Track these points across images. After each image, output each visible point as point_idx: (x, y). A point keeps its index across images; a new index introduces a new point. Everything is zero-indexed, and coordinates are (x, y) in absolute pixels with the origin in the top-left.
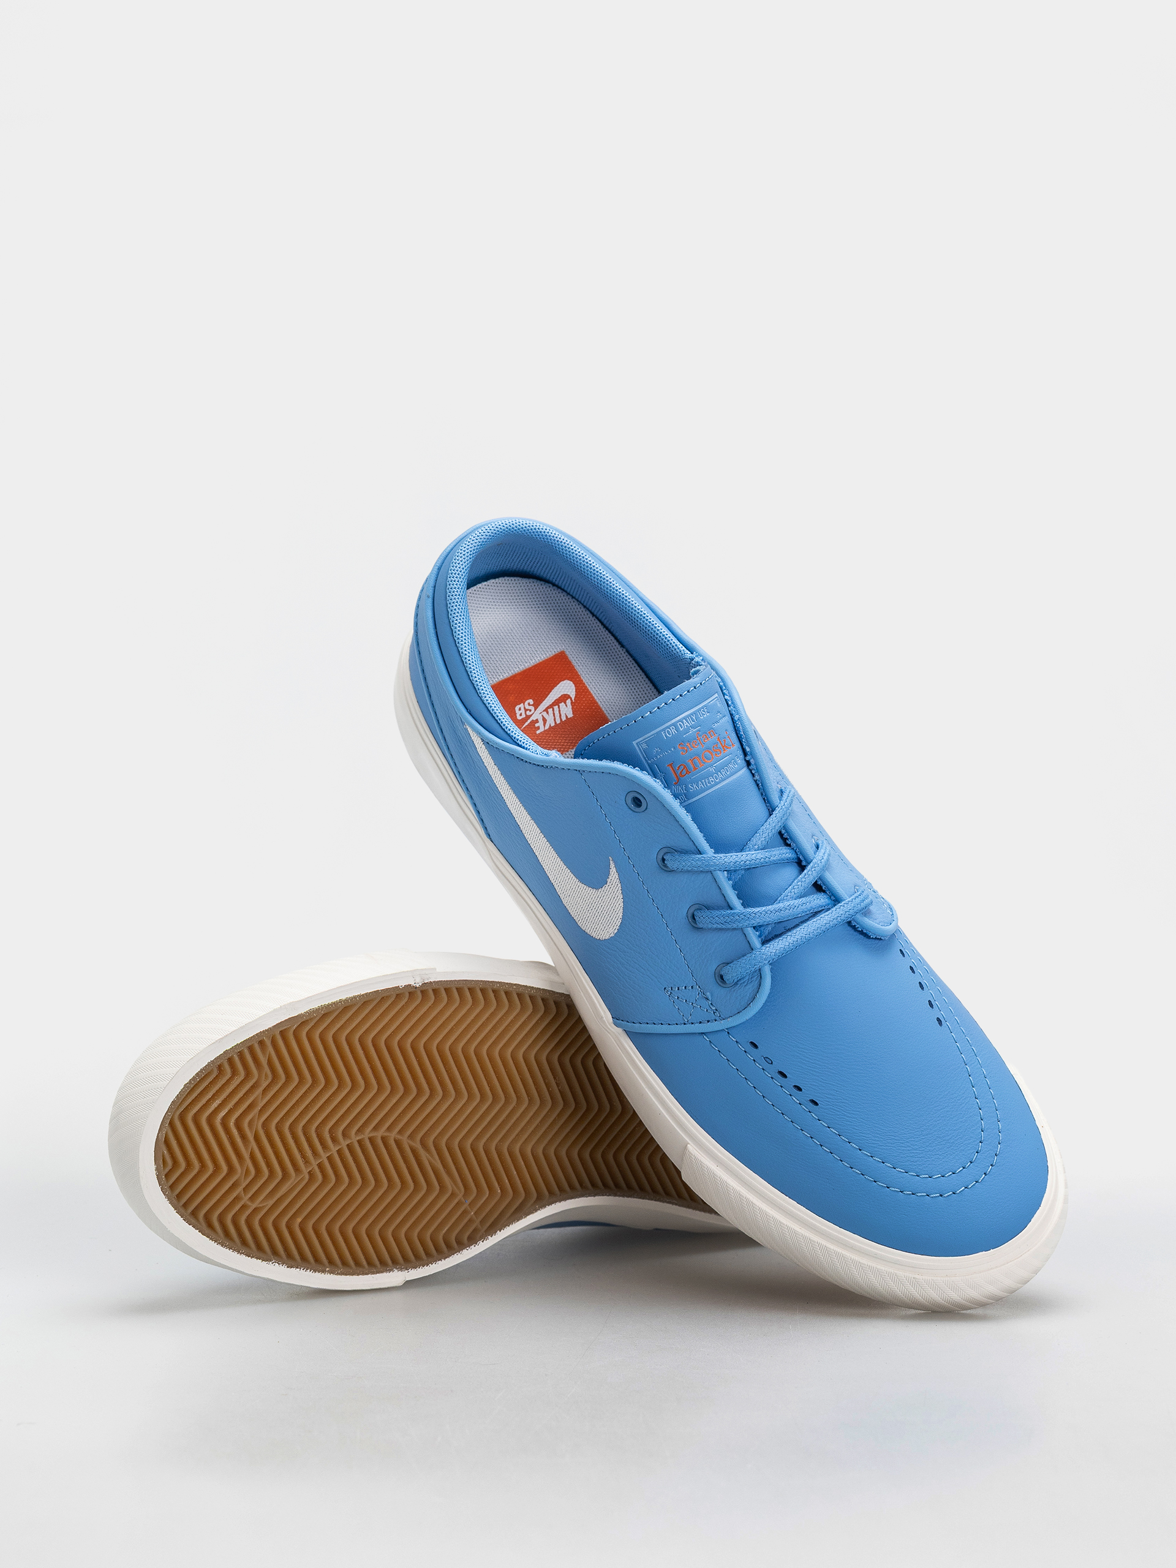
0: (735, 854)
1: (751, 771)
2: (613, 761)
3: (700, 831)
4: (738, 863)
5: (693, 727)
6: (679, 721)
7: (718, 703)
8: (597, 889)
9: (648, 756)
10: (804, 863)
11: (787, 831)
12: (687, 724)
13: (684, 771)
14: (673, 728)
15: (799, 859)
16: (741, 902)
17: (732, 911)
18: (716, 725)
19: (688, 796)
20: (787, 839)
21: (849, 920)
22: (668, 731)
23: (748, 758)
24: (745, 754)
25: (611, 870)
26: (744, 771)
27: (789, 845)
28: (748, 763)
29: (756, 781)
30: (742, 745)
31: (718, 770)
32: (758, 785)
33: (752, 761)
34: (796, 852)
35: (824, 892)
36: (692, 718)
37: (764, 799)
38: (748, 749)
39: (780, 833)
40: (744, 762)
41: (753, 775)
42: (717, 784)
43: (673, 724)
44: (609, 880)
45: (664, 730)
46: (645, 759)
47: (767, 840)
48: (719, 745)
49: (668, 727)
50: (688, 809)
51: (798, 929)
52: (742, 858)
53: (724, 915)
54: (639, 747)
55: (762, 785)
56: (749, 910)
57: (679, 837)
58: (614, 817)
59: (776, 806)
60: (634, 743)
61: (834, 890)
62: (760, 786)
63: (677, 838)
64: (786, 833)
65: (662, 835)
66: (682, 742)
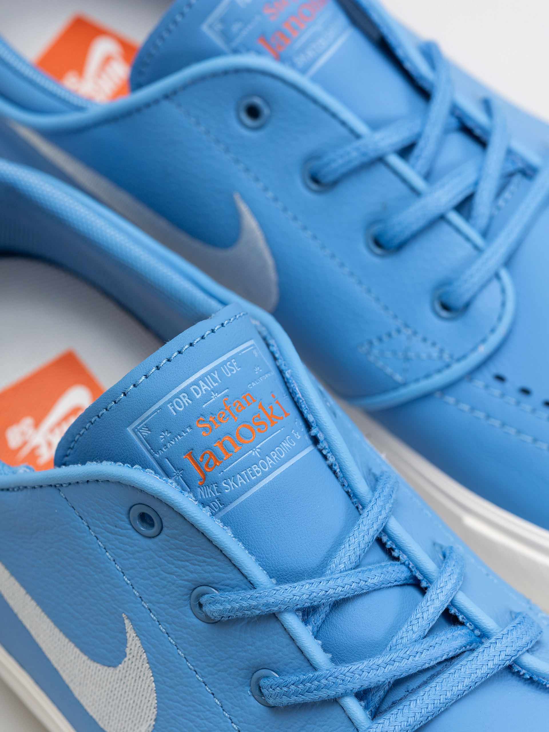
0: (309, 581)
1: (320, 451)
2: (101, 462)
3: (249, 553)
4: (315, 594)
5: (216, 391)
6: (193, 384)
7: (255, 352)
8: (115, 666)
9: (154, 448)
10: (424, 584)
11: (390, 538)
12: (206, 387)
13: (212, 462)
14: (184, 397)
15: (415, 578)
16: (330, 656)
17: (317, 674)
18: (254, 384)
19: (223, 502)
20: (392, 549)
21: (508, 663)
22: (177, 402)
23: (314, 432)
24: (308, 426)
25: (128, 635)
26: (311, 448)
27: (397, 559)
28: (315, 441)
29: (330, 467)
30: (301, 414)
31: (265, 453)
32: (335, 472)
33: (321, 437)
34: (408, 568)
35: (462, 624)
36: (213, 378)
37: (348, 493)
38: (311, 418)
39: (379, 540)
40: (307, 438)
41: (325, 457)
42: (265, 475)
43: (184, 391)
44: (128, 650)
45: (170, 401)
46: (150, 453)
47: (358, 553)
48: (263, 415)
49: (177, 396)
50: (226, 522)
51: (428, 689)
52: (321, 586)
53: (304, 680)
54: (136, 434)
55: (341, 471)
56: (344, 669)
57: (217, 566)
58: (118, 551)
59: (368, 501)
60: (129, 430)
61: (477, 620)
62: (340, 474)
63: (215, 568)
64: (388, 541)
65: (192, 567)
66: (202, 415)
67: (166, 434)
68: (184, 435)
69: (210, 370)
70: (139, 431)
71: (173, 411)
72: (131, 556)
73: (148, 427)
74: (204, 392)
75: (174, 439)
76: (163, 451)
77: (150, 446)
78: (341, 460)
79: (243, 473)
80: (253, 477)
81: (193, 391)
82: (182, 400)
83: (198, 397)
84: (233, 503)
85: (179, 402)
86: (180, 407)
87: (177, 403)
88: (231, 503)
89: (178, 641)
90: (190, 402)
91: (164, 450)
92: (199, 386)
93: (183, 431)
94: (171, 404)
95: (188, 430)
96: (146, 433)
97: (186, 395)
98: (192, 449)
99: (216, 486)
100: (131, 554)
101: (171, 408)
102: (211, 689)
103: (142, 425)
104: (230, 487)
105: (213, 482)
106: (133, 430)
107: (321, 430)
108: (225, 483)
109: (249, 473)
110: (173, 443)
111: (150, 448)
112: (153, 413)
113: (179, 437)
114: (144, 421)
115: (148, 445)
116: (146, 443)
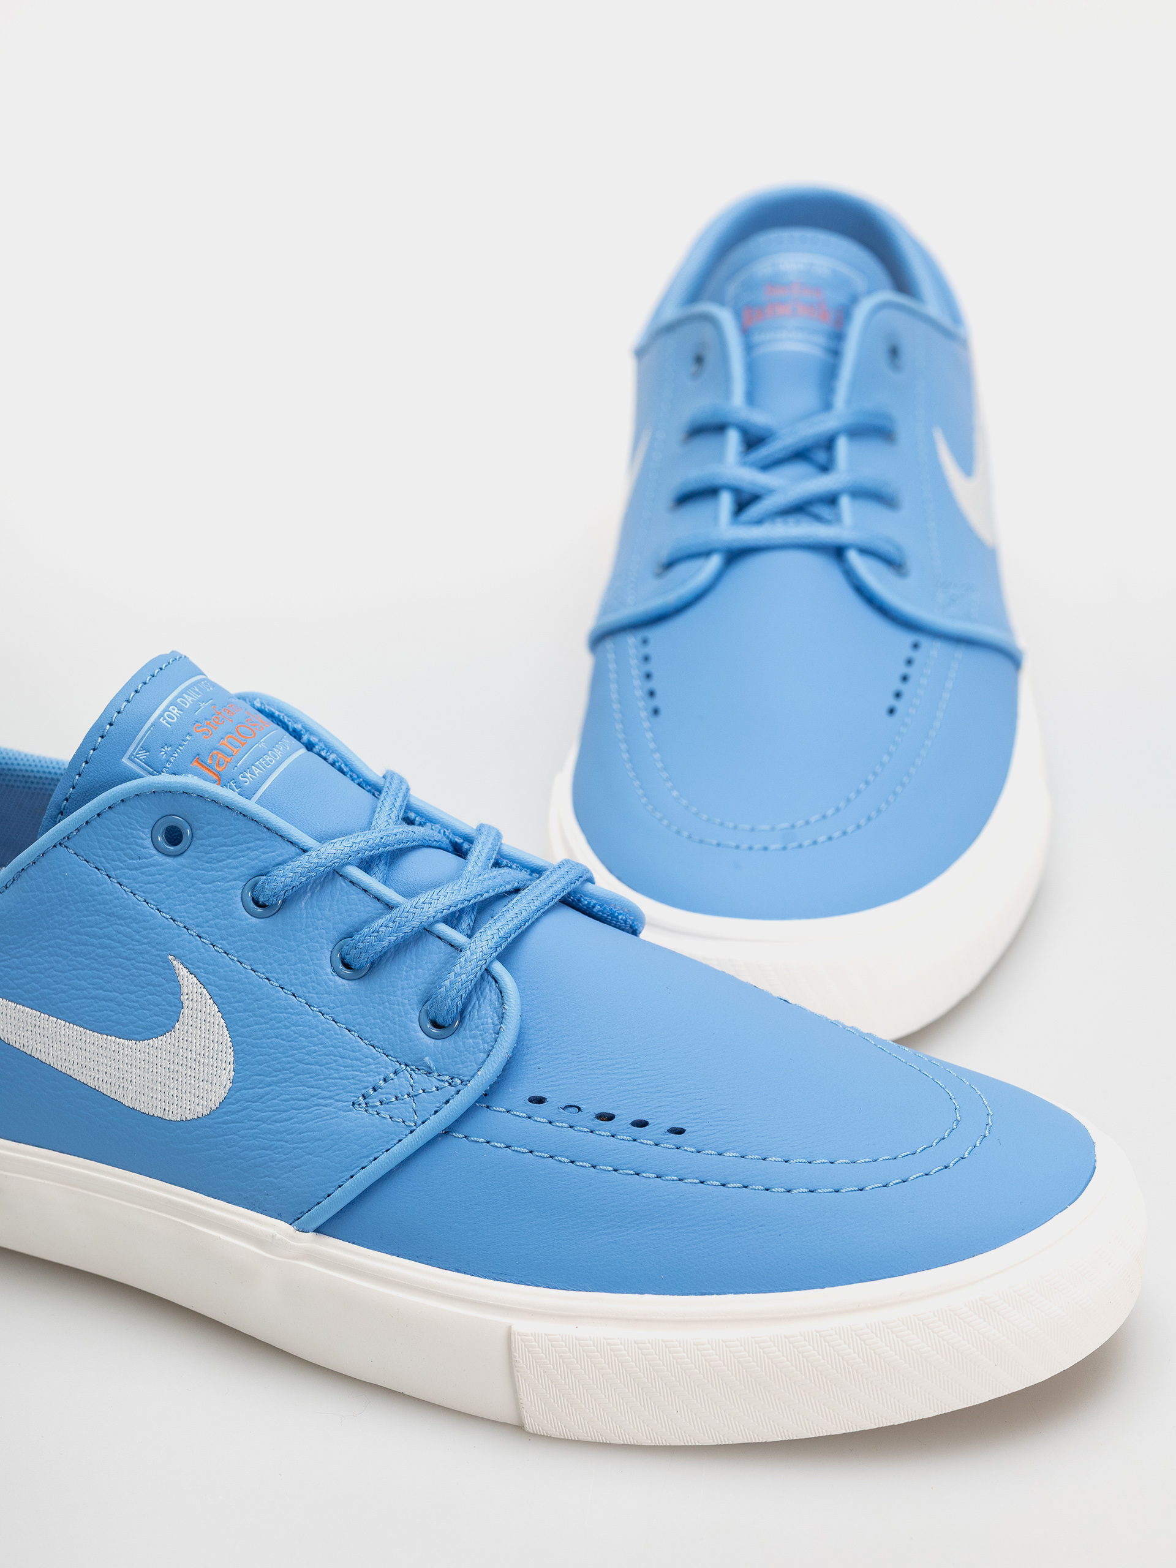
1: (318, 754)
3: (290, 824)
4: (371, 844)
5: (201, 701)
6: (174, 699)
8: (171, 1028)
10: (466, 846)
11: (415, 812)
12: (191, 699)
13: (222, 761)
14: (174, 709)
15: (455, 843)
22: (167, 715)
23: (305, 738)
24: (297, 735)
25: (180, 978)
28: (309, 746)
29: (333, 764)
31: (271, 747)
32: (339, 768)
33: (314, 739)
34: (445, 835)
36: (193, 691)
37: (359, 783)
41: (325, 758)
42: (278, 764)
43: (170, 706)
44: (185, 998)
45: (161, 716)
48: (255, 720)
49: (166, 710)
52: (374, 836)
54: (134, 762)
55: (346, 765)
57: (263, 847)
58: (148, 886)
59: (382, 783)
60: (125, 760)
61: (531, 862)
62: (345, 769)
63: (261, 850)
64: (416, 817)
65: (235, 862)
66: (196, 722)
67: (166, 749)
68: (185, 743)
69: (187, 687)
70: (137, 757)
71: (166, 724)
72: (164, 885)
73: (145, 749)
74: (191, 702)
75: (176, 751)
76: (168, 768)
77: (152, 768)
78: (343, 753)
79: (257, 763)
80: (268, 765)
81: (181, 703)
82: (172, 713)
83: (187, 707)
84: (256, 794)
85: (170, 715)
86: (174, 719)
87: (169, 716)
88: (254, 794)
89: (240, 953)
90: (181, 712)
91: (168, 766)
92: (184, 698)
93: (183, 740)
94: (162, 718)
95: (188, 738)
96: (143, 755)
97: (175, 707)
98: (198, 755)
99: (233, 783)
100: (162, 883)
101: (164, 722)
102: (290, 989)
103: (137, 750)
104: (249, 779)
105: (229, 779)
106: (130, 759)
107: (311, 733)
108: (242, 777)
109: (263, 762)
110: (176, 755)
111: (152, 770)
112: (146, 732)
113: (180, 747)
114: (139, 744)
115: (149, 768)
116: (147, 767)
